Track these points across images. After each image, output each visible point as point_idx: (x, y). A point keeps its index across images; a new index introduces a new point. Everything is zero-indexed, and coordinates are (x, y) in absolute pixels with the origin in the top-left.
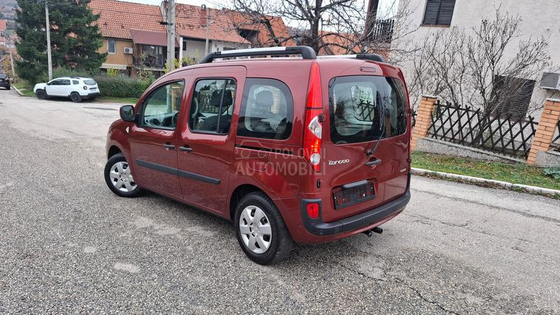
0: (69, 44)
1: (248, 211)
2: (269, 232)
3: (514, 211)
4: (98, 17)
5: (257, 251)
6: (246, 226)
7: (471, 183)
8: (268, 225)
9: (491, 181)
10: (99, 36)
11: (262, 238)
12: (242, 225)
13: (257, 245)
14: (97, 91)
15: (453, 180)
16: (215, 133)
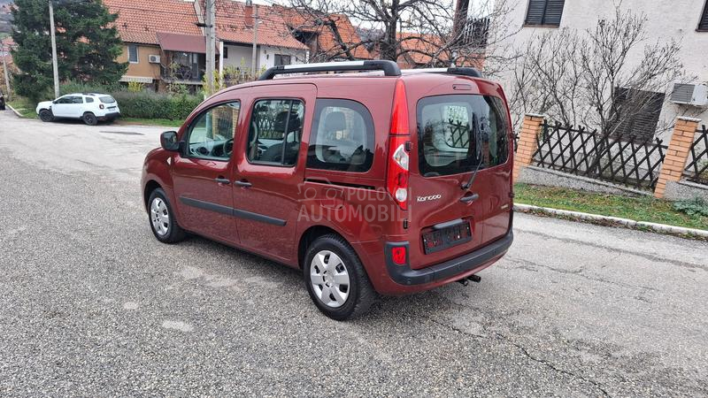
0: (80, 51)
1: (320, 257)
2: (347, 281)
3: (638, 254)
4: (115, 16)
5: (332, 304)
6: (319, 275)
7: (586, 221)
8: (345, 273)
9: (610, 218)
10: (118, 41)
11: (338, 289)
12: (313, 273)
13: (332, 298)
14: (117, 110)
15: (564, 217)
16: (279, 164)
